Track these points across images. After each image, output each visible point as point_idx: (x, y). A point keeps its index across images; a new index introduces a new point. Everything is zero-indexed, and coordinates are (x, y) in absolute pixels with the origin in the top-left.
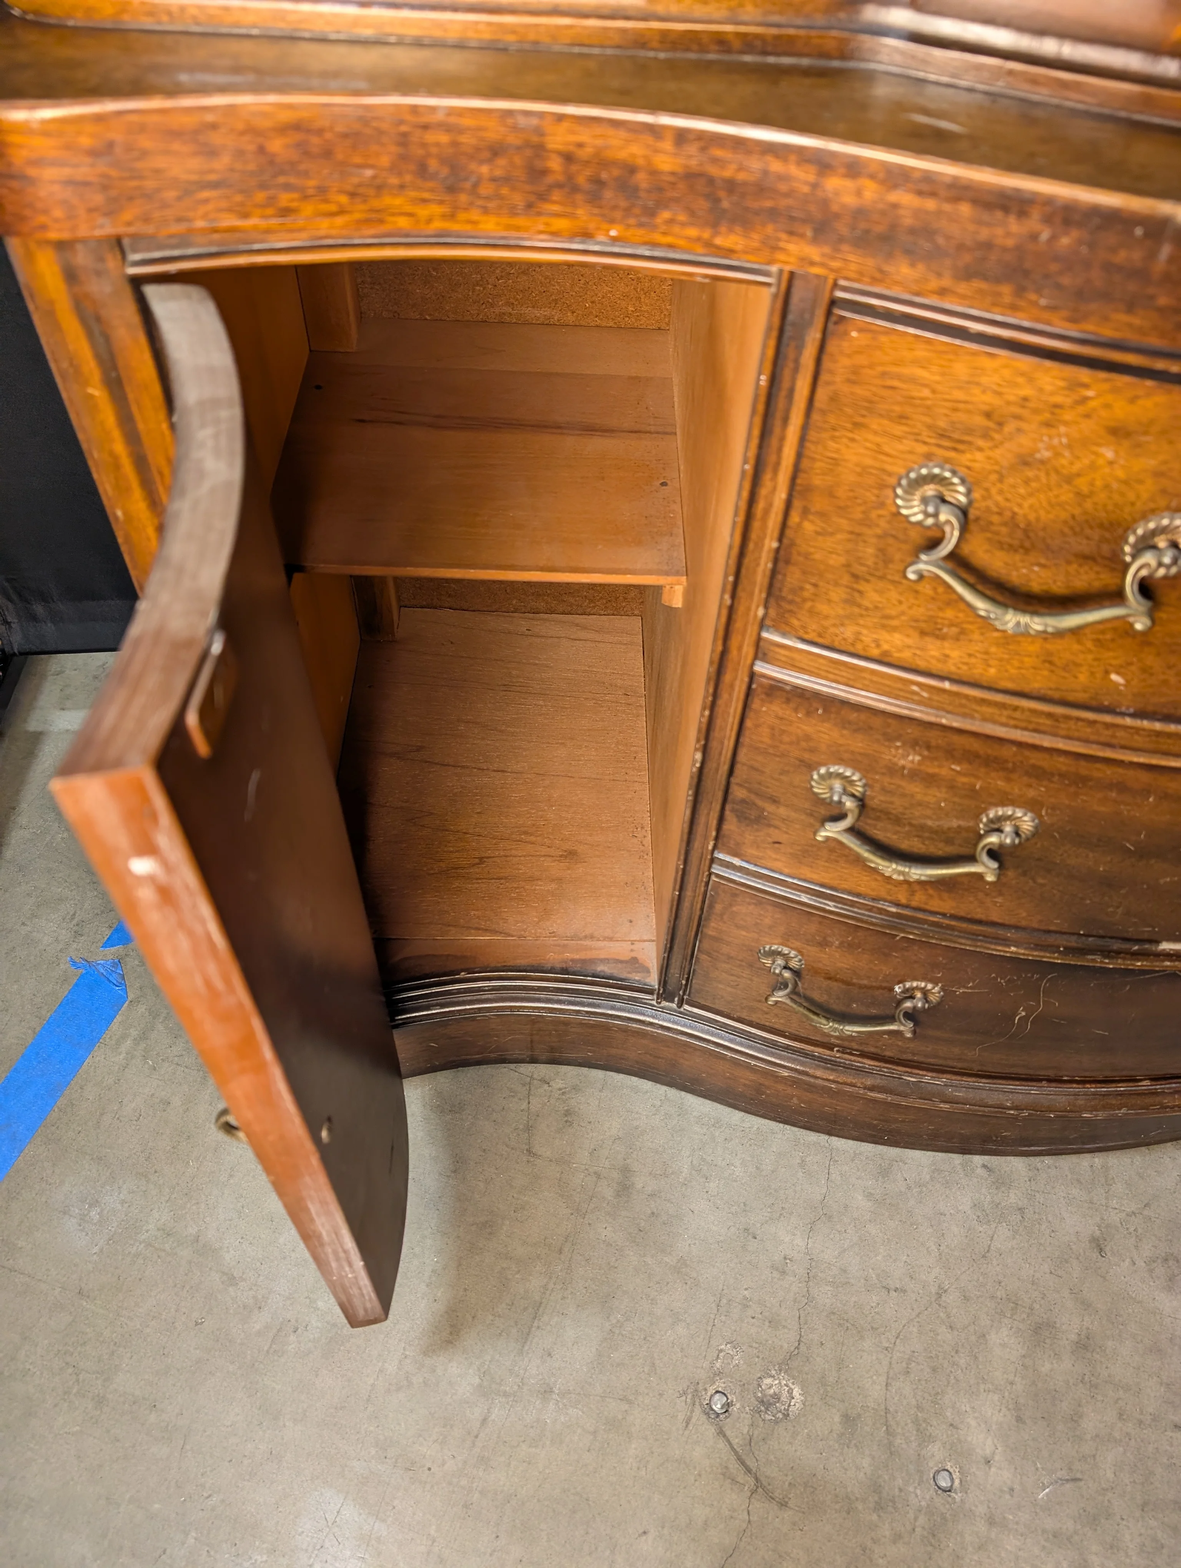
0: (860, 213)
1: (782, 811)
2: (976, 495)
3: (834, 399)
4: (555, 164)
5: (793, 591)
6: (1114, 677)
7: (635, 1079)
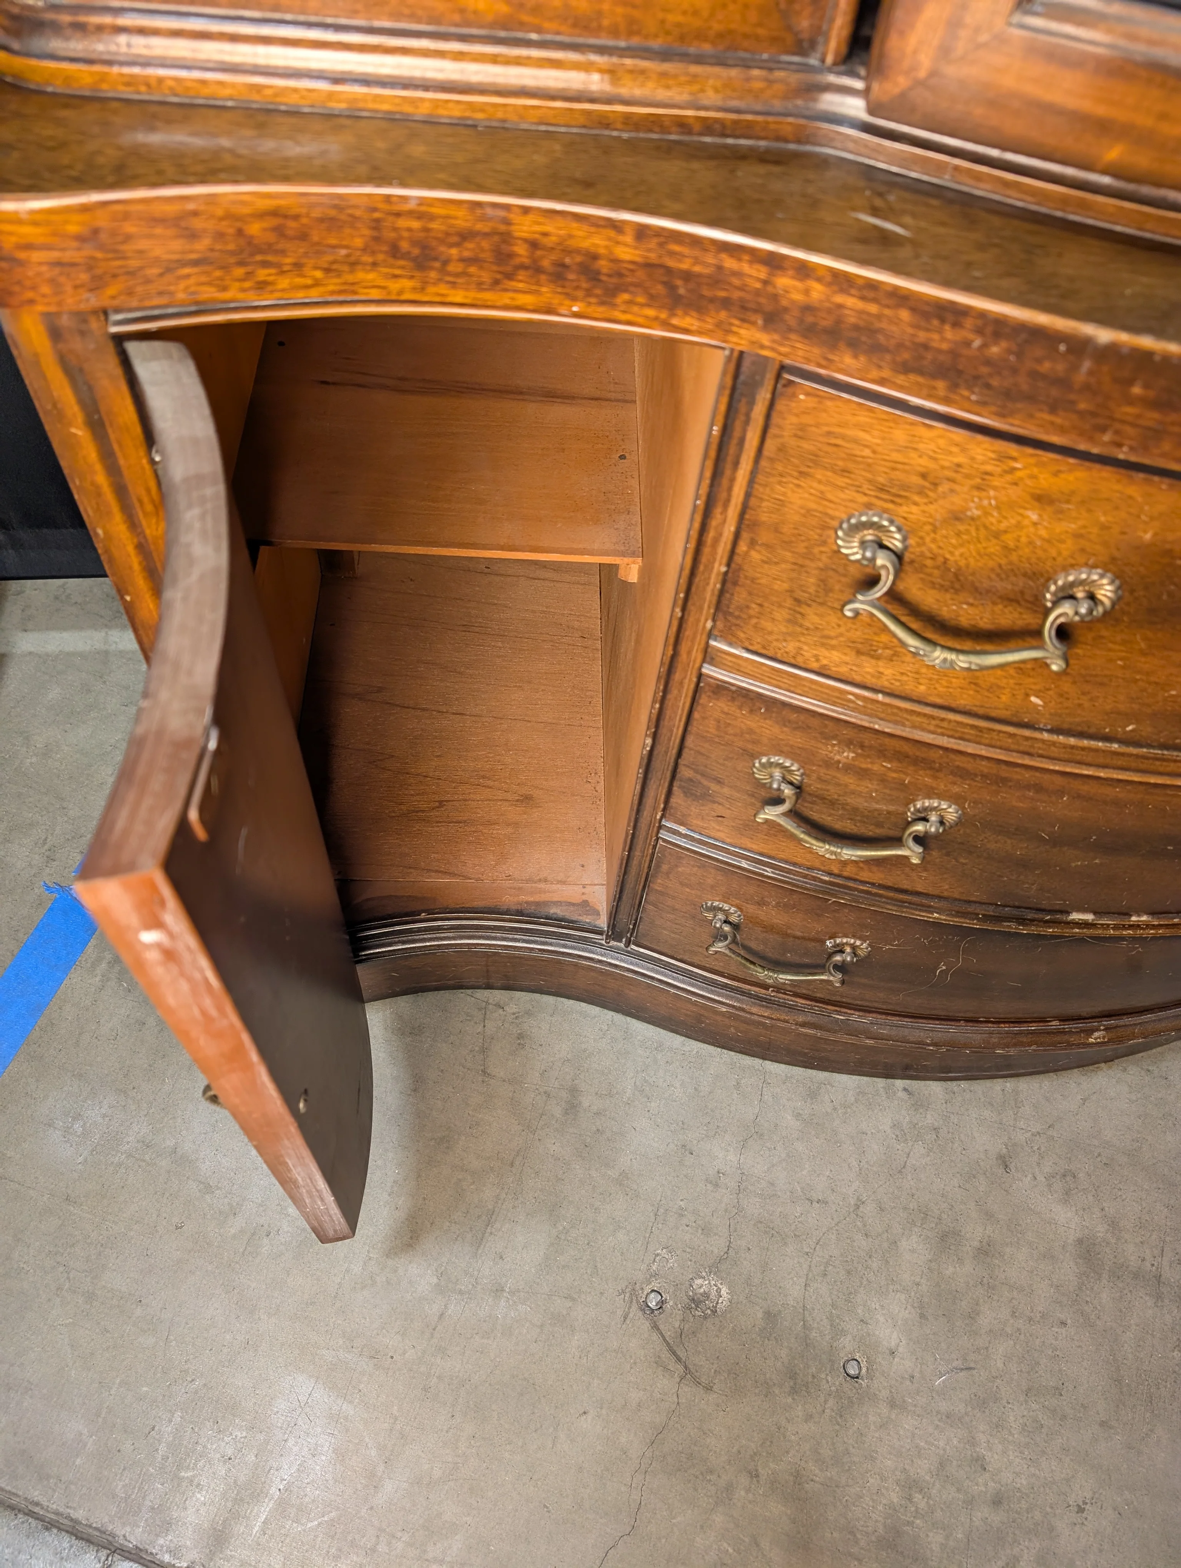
1: (726, 791)
2: (911, 541)
3: (782, 449)
4: (521, 250)
5: (740, 608)
6: (1033, 699)
7: (583, 1004)
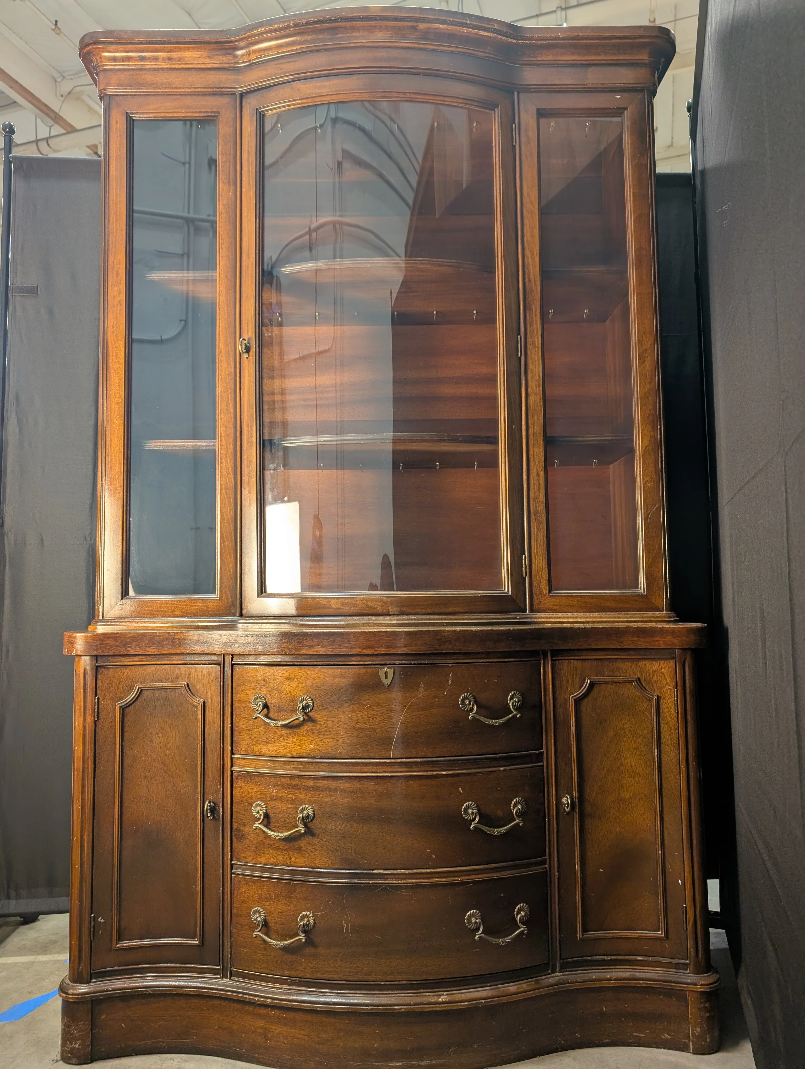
3: (236, 685)
5: (236, 740)
6: (311, 746)
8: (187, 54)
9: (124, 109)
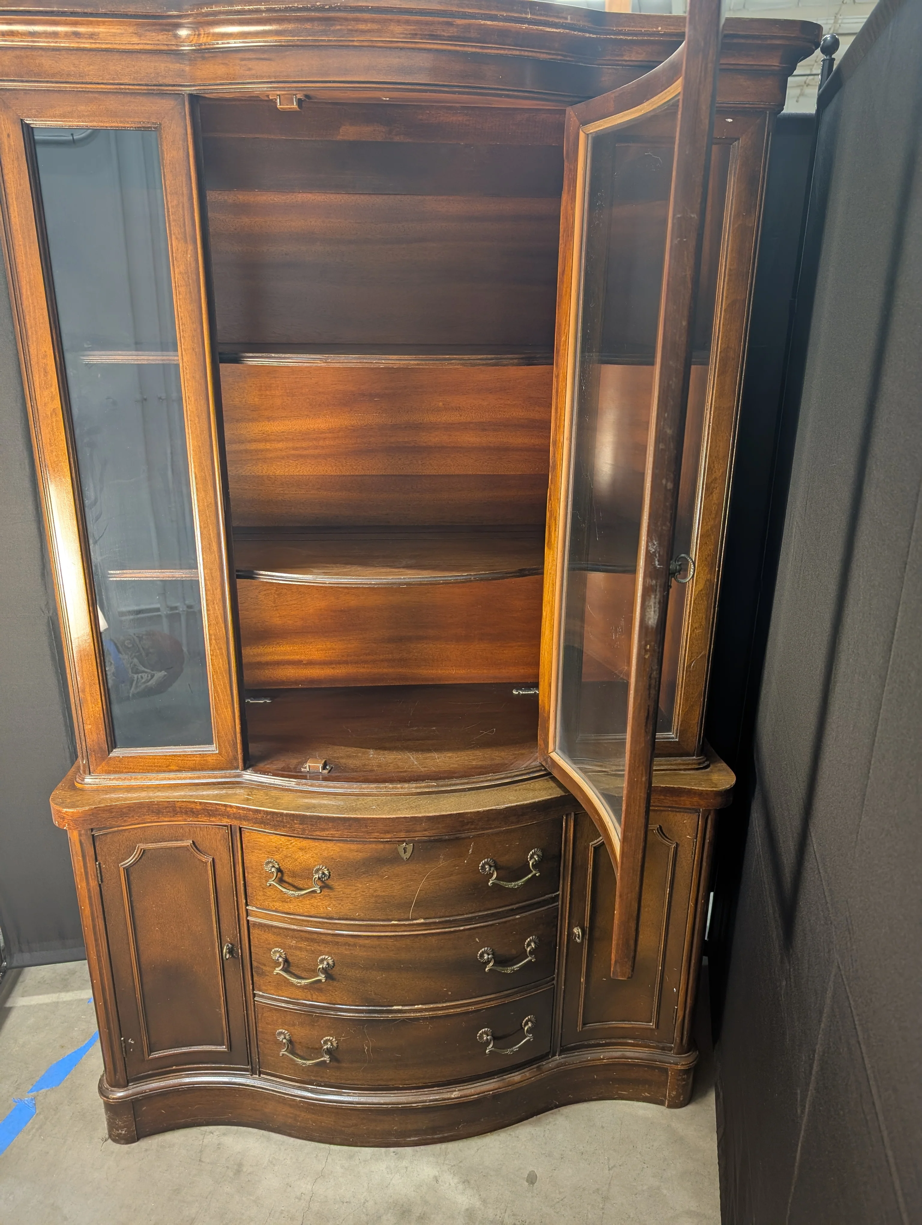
0: (234, 814)
1: (268, 968)
8: (101, 29)
9: (17, 115)
